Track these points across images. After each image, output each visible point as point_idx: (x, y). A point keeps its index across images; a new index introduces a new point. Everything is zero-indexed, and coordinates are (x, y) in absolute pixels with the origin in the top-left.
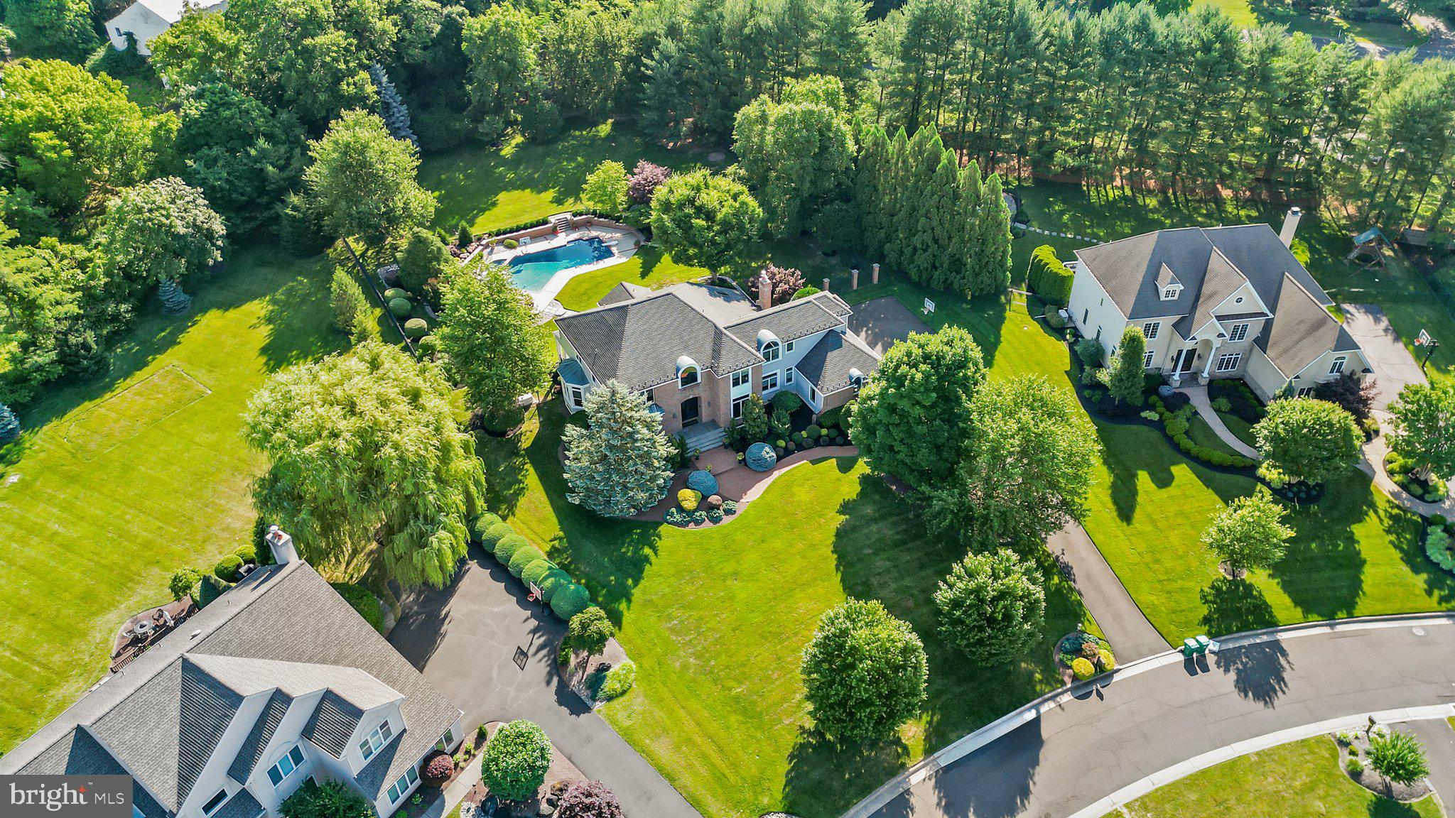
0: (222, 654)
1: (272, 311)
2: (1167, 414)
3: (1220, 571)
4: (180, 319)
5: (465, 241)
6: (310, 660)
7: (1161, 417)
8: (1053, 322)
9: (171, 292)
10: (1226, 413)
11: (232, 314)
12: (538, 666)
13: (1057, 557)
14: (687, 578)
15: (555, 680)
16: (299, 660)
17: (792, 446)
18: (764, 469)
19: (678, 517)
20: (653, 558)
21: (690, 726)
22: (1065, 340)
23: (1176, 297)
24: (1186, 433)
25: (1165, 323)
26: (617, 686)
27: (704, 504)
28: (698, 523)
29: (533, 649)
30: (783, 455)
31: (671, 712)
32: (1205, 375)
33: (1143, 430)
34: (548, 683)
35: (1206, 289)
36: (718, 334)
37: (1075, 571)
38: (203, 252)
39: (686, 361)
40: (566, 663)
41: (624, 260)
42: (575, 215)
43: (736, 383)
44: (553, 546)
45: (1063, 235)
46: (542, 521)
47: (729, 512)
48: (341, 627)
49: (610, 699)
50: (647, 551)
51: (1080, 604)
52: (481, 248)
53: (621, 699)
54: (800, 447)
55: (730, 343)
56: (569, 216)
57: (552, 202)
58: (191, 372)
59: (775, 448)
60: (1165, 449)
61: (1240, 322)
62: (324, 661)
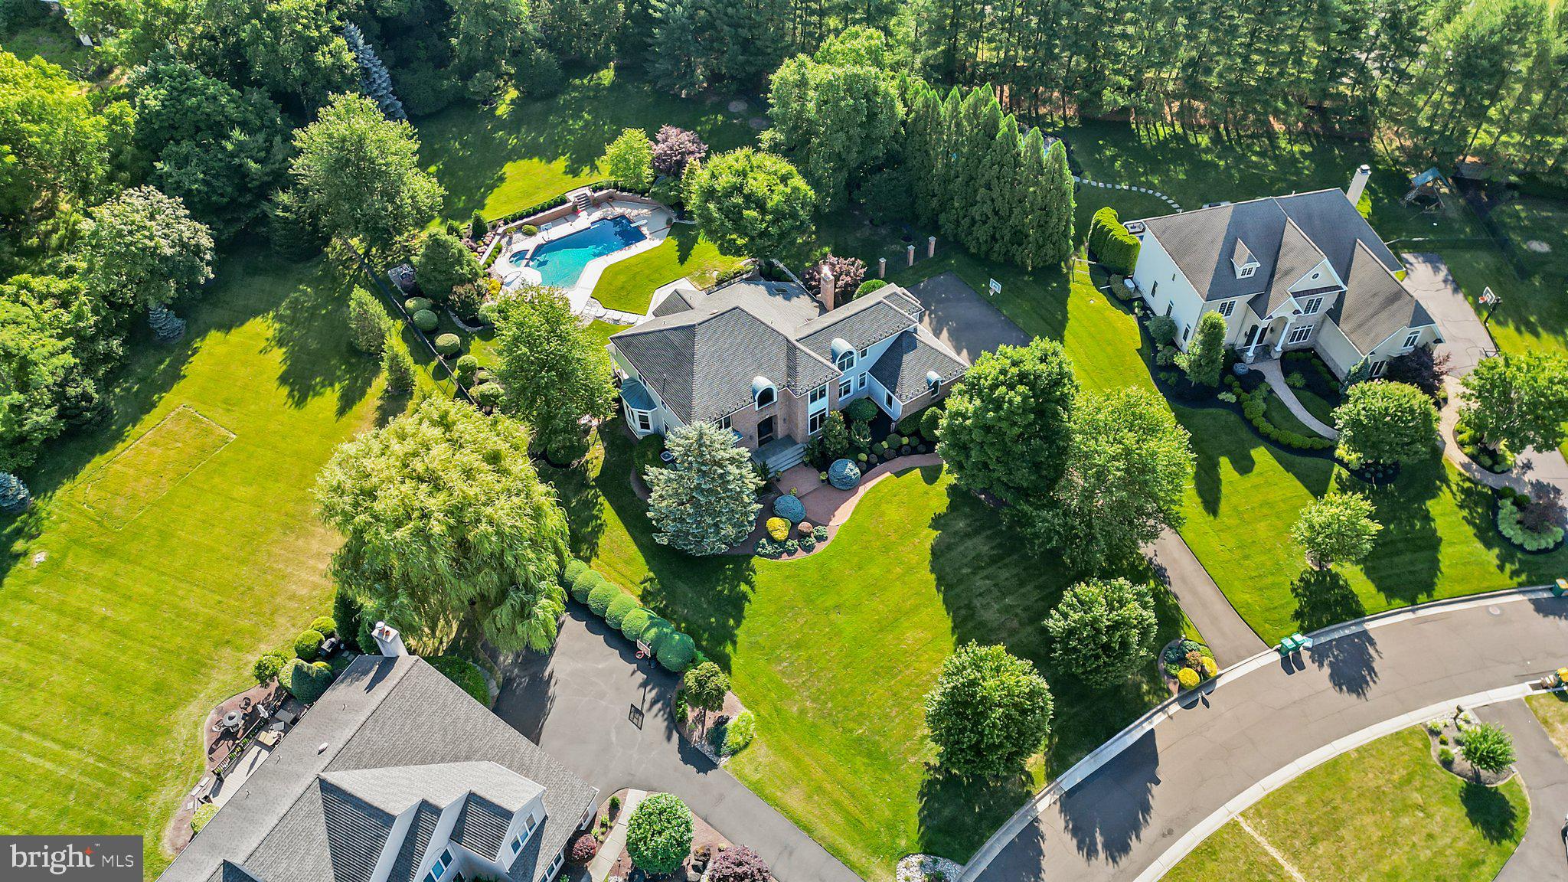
0: (357, 767)
1: (281, 331)
2: (1244, 396)
3: (1308, 563)
4: (180, 349)
5: (479, 232)
6: (442, 760)
7: (1238, 398)
8: (1121, 294)
9: (162, 318)
10: (1299, 388)
11: (236, 335)
12: (655, 722)
13: (1151, 559)
14: (790, 615)
15: (675, 736)
16: (432, 762)
17: (874, 459)
18: (849, 487)
19: (769, 549)
20: (750, 594)
21: (818, 773)
22: (1133, 313)
23: (1252, 275)
24: (1264, 415)
25: (1241, 302)
26: (740, 739)
27: (796, 533)
28: (790, 553)
29: (647, 705)
30: (867, 469)
31: (797, 762)
32: (1278, 349)
33: (1222, 412)
34: (669, 738)
35: (1283, 264)
36: (792, 349)
37: (1169, 573)
38: (193, 270)
39: (762, 382)
40: (683, 719)
41: (657, 243)
42: (594, 191)
43: (814, 399)
44: (645, 589)
45: (1118, 187)
46: (628, 562)
47: (821, 539)
48: (467, 721)
49: (734, 753)
50: (744, 587)
51: (1177, 608)
52: (497, 238)
53: (745, 752)
54: (882, 459)
55: (805, 358)
56: (589, 193)
57: (566, 173)
58: (207, 413)
59: (857, 462)
60: (1245, 434)
61: (1315, 297)
62: (456, 759)
